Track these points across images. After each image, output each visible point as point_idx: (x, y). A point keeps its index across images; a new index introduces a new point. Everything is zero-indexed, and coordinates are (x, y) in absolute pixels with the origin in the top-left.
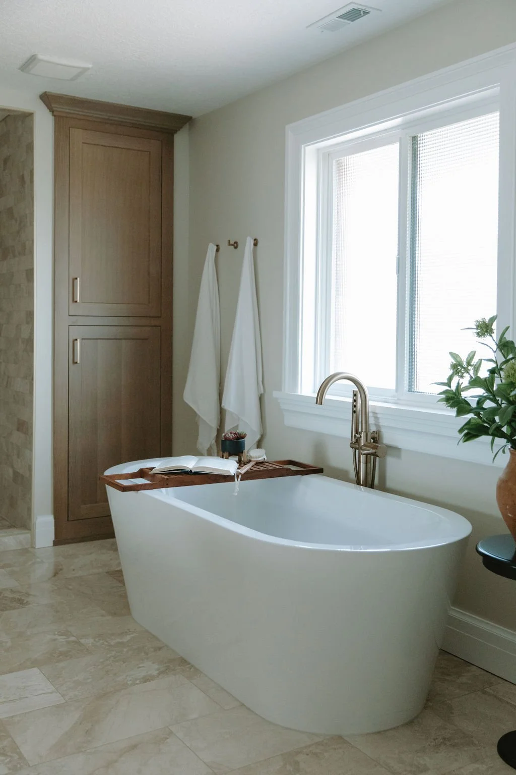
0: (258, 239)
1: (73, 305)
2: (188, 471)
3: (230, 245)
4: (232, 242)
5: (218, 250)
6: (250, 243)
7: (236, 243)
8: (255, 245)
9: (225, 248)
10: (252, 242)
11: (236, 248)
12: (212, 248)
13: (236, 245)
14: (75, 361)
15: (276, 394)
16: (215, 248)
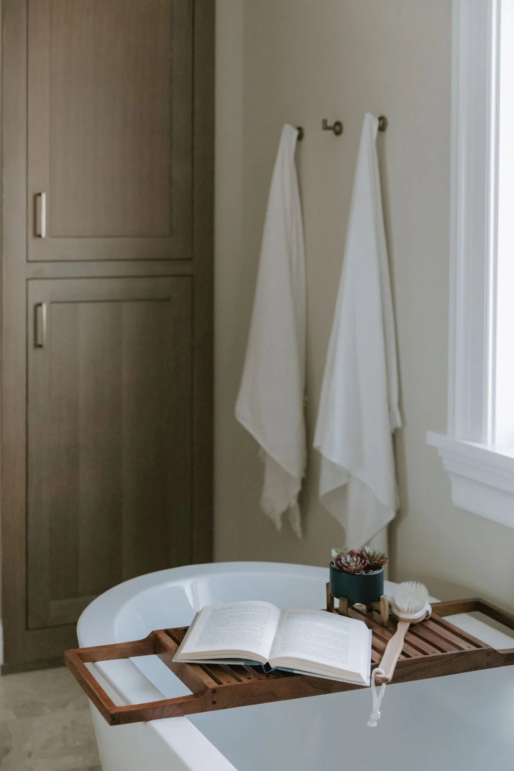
0: (386, 115)
1: (32, 241)
2: (260, 666)
3: (326, 128)
4: (331, 123)
5: (300, 137)
6: (370, 125)
7: (338, 124)
8: (382, 128)
9: (316, 136)
10: (376, 124)
11: (338, 133)
12: (289, 135)
13: (337, 129)
14: (39, 342)
15: (433, 438)
16: (296, 133)
